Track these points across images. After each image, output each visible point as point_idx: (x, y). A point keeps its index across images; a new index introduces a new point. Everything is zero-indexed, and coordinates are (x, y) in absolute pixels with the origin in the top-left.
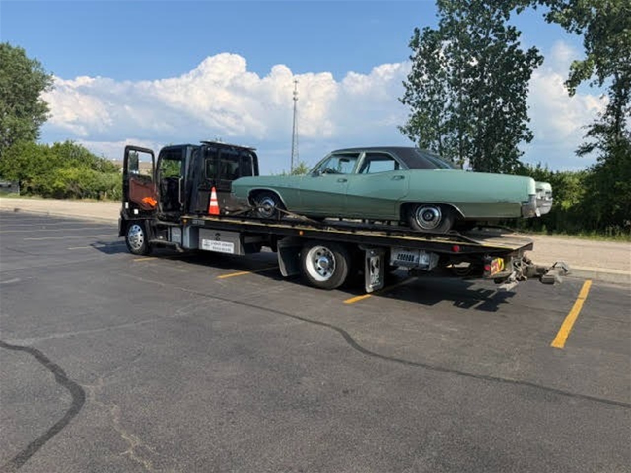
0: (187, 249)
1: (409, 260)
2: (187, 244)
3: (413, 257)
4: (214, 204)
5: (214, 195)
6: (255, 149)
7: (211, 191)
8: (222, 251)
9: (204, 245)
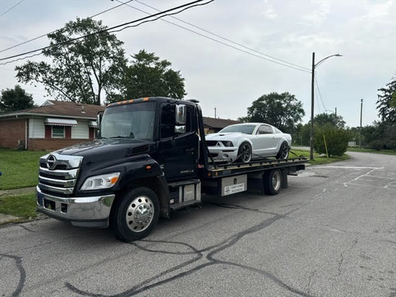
8: (237, 192)
9: (226, 191)
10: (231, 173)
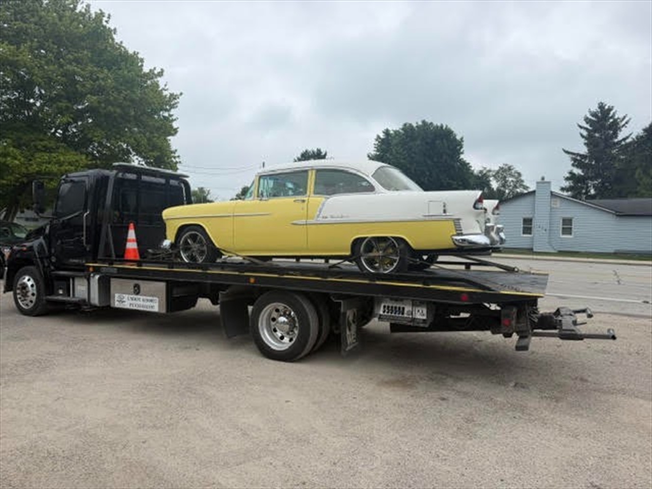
0: (95, 306)
1: (399, 314)
2: (95, 299)
3: (403, 308)
4: (132, 245)
5: (132, 234)
6: (187, 177)
7: (127, 228)
8: (142, 309)
9: (118, 301)
10: (118, 273)
